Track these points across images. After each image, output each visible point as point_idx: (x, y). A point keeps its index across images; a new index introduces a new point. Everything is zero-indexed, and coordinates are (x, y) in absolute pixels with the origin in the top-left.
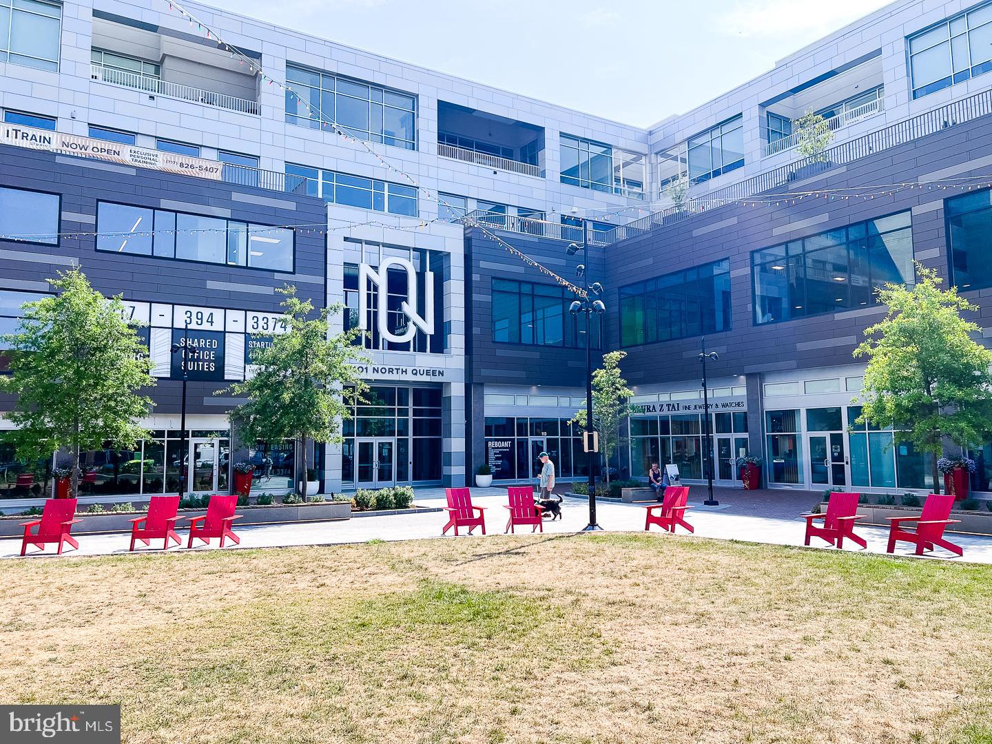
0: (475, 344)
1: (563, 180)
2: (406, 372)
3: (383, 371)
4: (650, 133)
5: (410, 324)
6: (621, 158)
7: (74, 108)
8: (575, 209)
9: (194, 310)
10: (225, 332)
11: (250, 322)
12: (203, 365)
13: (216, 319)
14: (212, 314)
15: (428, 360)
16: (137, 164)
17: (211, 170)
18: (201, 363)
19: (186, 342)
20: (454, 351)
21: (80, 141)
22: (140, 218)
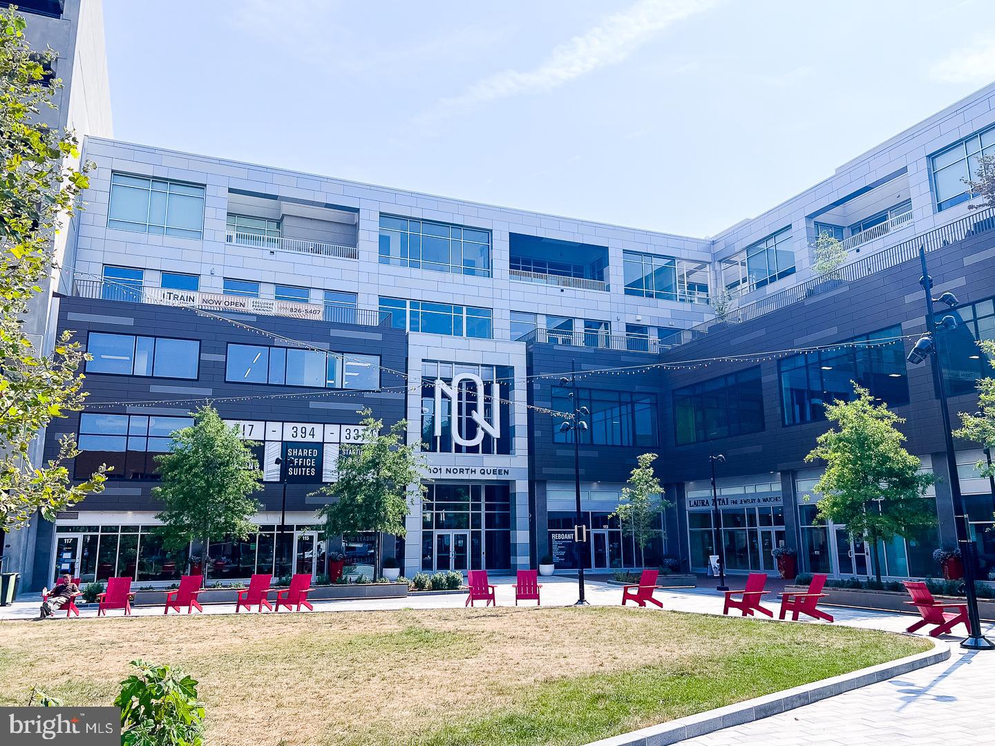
0: (537, 446)
1: (627, 292)
2: (475, 471)
3: (455, 471)
4: (713, 243)
5: (479, 430)
6: (685, 268)
7: (213, 266)
8: (639, 317)
9: (299, 426)
10: (323, 443)
11: (344, 434)
12: (306, 471)
13: (317, 433)
14: (313, 428)
15: (494, 461)
16: (258, 312)
17: (315, 312)
18: (304, 469)
19: (292, 452)
20: (518, 452)
21: (216, 298)
22: (259, 354)
